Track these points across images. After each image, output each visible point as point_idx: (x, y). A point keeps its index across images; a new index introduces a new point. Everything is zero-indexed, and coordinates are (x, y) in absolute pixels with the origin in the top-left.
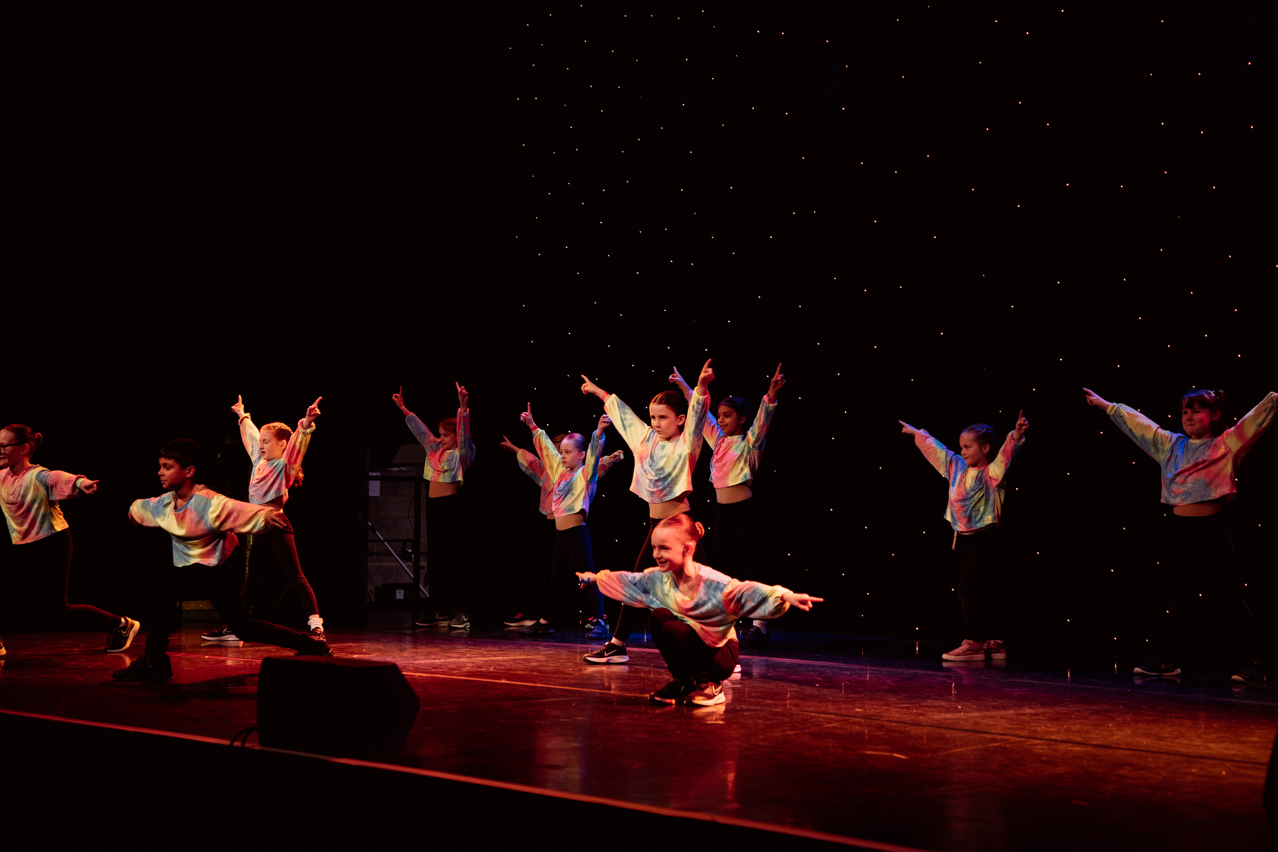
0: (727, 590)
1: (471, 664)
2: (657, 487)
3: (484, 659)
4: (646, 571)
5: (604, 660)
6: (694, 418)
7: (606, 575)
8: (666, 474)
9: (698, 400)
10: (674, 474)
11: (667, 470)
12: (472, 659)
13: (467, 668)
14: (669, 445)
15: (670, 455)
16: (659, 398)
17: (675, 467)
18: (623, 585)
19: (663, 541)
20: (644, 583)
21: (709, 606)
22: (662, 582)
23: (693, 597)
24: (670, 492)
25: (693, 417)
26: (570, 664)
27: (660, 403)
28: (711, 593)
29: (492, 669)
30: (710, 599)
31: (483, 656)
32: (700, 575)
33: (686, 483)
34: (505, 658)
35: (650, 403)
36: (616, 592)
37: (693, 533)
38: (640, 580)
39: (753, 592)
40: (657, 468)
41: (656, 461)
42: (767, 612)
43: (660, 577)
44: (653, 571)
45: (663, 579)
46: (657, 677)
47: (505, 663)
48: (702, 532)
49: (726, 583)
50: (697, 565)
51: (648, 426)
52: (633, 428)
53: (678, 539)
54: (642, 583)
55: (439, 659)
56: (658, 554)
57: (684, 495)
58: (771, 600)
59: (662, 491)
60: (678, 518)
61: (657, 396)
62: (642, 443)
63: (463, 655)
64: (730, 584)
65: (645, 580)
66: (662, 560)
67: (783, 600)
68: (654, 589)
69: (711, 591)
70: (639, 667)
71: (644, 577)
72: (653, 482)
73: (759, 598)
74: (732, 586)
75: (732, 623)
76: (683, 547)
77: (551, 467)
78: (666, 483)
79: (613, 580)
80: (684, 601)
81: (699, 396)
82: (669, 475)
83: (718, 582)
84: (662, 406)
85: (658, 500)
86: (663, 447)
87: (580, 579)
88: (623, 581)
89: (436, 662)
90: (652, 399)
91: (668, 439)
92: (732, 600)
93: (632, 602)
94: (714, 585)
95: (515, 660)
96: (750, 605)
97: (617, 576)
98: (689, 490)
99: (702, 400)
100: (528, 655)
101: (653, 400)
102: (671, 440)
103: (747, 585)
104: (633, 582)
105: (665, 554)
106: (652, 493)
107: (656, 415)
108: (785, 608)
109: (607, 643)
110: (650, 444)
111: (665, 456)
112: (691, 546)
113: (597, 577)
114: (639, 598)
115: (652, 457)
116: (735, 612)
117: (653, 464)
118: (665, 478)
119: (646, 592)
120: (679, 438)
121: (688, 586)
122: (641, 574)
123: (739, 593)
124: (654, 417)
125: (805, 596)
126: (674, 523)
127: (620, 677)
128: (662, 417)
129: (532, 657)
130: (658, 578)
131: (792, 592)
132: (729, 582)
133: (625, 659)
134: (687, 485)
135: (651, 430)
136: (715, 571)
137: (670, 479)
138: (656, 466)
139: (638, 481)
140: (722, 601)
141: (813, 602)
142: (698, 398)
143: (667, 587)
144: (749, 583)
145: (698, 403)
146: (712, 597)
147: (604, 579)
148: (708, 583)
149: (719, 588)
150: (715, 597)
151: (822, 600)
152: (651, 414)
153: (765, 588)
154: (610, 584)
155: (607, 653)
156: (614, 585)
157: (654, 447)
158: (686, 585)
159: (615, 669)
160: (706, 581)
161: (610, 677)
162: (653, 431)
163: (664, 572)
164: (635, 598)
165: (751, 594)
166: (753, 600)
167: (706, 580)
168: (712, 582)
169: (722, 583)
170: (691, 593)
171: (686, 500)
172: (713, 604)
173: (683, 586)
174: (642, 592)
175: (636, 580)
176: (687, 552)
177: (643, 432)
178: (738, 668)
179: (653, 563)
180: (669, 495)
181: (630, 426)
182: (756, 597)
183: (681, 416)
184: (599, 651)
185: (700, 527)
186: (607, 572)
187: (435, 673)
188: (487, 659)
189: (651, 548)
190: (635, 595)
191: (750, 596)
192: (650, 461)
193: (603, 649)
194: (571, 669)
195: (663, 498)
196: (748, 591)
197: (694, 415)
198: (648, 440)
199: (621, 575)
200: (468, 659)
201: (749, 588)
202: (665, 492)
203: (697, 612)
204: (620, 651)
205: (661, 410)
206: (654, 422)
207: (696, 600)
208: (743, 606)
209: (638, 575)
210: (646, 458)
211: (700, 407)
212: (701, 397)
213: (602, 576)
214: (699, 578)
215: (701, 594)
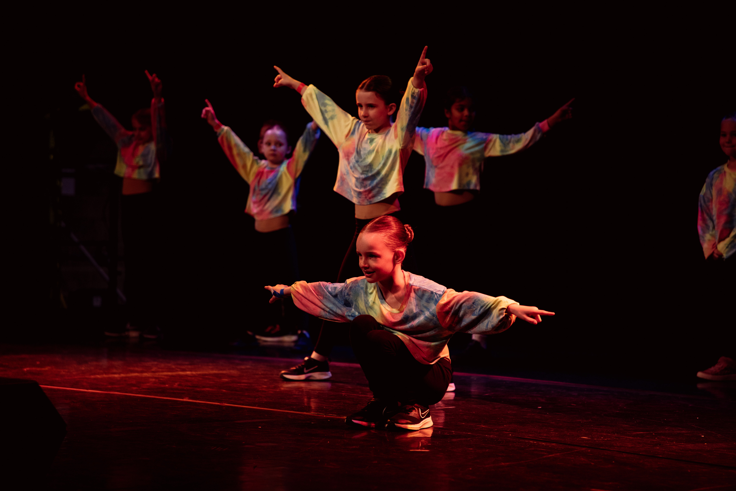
0: (444, 300)
1: (154, 380)
2: (365, 187)
3: (170, 373)
4: (349, 281)
5: (303, 377)
6: (408, 113)
7: (302, 286)
8: (374, 172)
9: (414, 93)
10: (383, 172)
11: (377, 168)
12: (157, 374)
13: (148, 384)
14: (379, 139)
15: (380, 150)
16: (367, 84)
17: (384, 165)
18: (321, 298)
19: (372, 247)
20: (346, 295)
21: (421, 319)
22: (366, 293)
23: (402, 310)
24: (380, 192)
25: (406, 110)
26: (266, 380)
27: (368, 90)
28: (423, 305)
29: (176, 385)
30: (422, 311)
31: (170, 370)
32: (410, 284)
33: (397, 183)
34: (194, 373)
35: (356, 89)
36: (314, 306)
37: (401, 237)
38: (341, 292)
39: (473, 303)
40: (365, 164)
41: (363, 157)
42: (490, 326)
43: (364, 286)
44: (356, 280)
45: (368, 290)
46: (360, 395)
47: (193, 378)
48: (411, 235)
49: (441, 293)
50: (407, 273)
51: (352, 116)
52: (335, 121)
53: (387, 245)
54: (343, 294)
55: (119, 373)
56: (365, 263)
57: (395, 196)
58: (495, 312)
59: (370, 191)
60: (386, 221)
61: (365, 81)
62: (347, 136)
63: (148, 369)
64: (446, 294)
65: (347, 291)
66: (369, 270)
67: (508, 311)
68: (356, 301)
69: (423, 302)
70: (341, 384)
71: (346, 288)
72: (360, 180)
73: (480, 310)
74: (448, 297)
75: (446, 338)
76: (393, 253)
77: (244, 166)
78: (375, 182)
79: (311, 291)
80: (391, 314)
81: (414, 89)
82: (378, 173)
83: (432, 292)
84: (369, 94)
85: (366, 201)
86: (372, 140)
87: (272, 292)
88: (322, 292)
89: (114, 377)
90: (360, 84)
91: (377, 131)
92: (448, 312)
93: (333, 317)
94: (427, 295)
95: (205, 375)
96: (469, 319)
97: (315, 287)
98: (400, 190)
99: (418, 93)
100: (221, 370)
101: (360, 86)
102: (381, 131)
103: (466, 296)
104: (334, 294)
105: (372, 263)
106: (360, 193)
107: (363, 102)
108: (511, 321)
109: (306, 358)
110: (356, 137)
111: (373, 150)
112: (402, 253)
113: (292, 288)
114: (339, 312)
115: (358, 153)
116: (450, 327)
117: (360, 160)
118: (373, 177)
119: (348, 304)
120: (389, 131)
121: (396, 297)
122: (343, 284)
123: (456, 306)
124: (361, 105)
125: (535, 309)
126: (383, 226)
127: (320, 395)
128: (370, 106)
129: (224, 372)
130: (362, 288)
131: (518, 304)
132: (444, 292)
133: (328, 375)
134: (398, 185)
135: (356, 120)
136: (427, 280)
137: (379, 178)
138: (364, 162)
139: (343, 180)
140: (436, 314)
141: (542, 316)
142: (413, 91)
143: (373, 297)
144: (468, 293)
145: (413, 96)
146: (424, 309)
147: (301, 290)
148: (420, 293)
149: (433, 299)
150: (428, 309)
151: (554, 313)
152: (358, 102)
153: (489, 299)
154: (307, 296)
155: (306, 369)
156: (311, 298)
157: (361, 139)
158: (393, 296)
159: (316, 386)
160: (416, 291)
161: (310, 394)
162: (358, 122)
163: (371, 282)
164: (336, 313)
165: (472, 306)
166: (472, 313)
167: (418, 289)
168: (424, 291)
169: (436, 293)
170: (400, 305)
171: (397, 202)
172: (426, 317)
173: (391, 297)
174: (343, 305)
175: (337, 291)
176: (397, 260)
177: (347, 123)
178: (452, 387)
179: (358, 272)
180: (379, 196)
181: (332, 118)
182: (476, 309)
183: (391, 104)
184: (297, 367)
185: (409, 230)
186: (303, 283)
187: (111, 390)
188: (174, 373)
189: (356, 256)
190: (335, 309)
191: (470, 308)
192: (357, 157)
193: (302, 365)
194: (265, 386)
195: (372, 200)
196: (467, 303)
197: (408, 109)
198: (353, 133)
199: (320, 286)
200: (152, 374)
201: (469, 299)
202: (374, 192)
203: (408, 326)
204: (320, 366)
205: (369, 98)
206: (361, 112)
207: (406, 311)
208: (461, 319)
209: (339, 286)
210: (352, 153)
211: (415, 101)
212: (417, 90)
213: (297, 288)
214: (409, 288)
215: (413, 305)
